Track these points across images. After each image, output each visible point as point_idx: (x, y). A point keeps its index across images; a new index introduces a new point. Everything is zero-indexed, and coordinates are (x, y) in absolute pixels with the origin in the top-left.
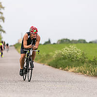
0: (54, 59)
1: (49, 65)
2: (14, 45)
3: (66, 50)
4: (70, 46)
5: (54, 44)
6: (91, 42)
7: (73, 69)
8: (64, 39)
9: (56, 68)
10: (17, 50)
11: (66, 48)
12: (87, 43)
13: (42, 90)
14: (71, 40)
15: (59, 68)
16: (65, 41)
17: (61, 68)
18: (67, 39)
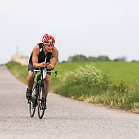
0: (64, 84)
1: (57, 93)
2: (6, 65)
3: (81, 71)
4: (86, 66)
5: (64, 62)
6: (116, 60)
7: (91, 99)
8: (78, 56)
9: (66, 97)
10: (11, 71)
11: (81, 68)
12: (110, 61)
13: (45, 129)
14: (87, 57)
15: (70, 97)
16: (79, 58)
17: (73, 97)
18: (81, 56)
